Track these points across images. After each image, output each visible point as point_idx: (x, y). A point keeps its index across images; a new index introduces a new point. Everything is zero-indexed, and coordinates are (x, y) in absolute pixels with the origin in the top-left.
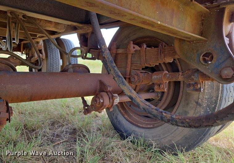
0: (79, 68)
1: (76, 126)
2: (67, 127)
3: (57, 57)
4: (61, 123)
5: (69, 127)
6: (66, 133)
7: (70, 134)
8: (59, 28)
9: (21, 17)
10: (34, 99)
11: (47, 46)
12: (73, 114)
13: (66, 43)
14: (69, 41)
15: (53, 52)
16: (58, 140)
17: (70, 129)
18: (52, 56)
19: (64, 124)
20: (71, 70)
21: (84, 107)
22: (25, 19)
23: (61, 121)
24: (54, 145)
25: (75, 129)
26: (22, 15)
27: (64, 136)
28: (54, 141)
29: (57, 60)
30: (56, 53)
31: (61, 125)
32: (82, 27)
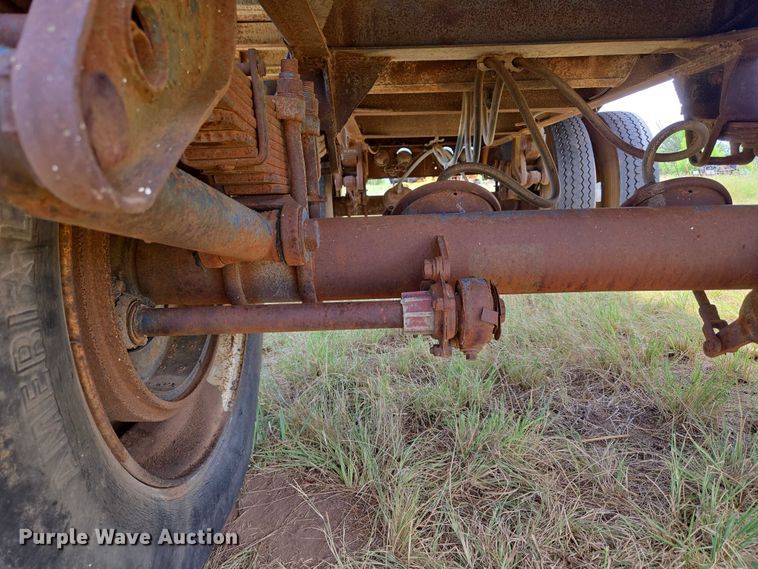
0: (690, 192)
1: (656, 401)
2: (624, 396)
3: (586, 176)
4: (605, 383)
5: (633, 400)
6: (620, 416)
7: (635, 422)
8: (610, 74)
9: (509, 65)
10: (549, 288)
11: (557, 144)
12: (647, 360)
13: (620, 124)
14: (631, 117)
15: (574, 162)
16: (599, 430)
17: (635, 406)
18: (569, 174)
19: (616, 386)
20: (661, 199)
21: (707, 330)
22: (517, 70)
23: (604, 375)
24: (585, 441)
25: (653, 410)
26: (513, 58)
27: (617, 424)
28: (585, 431)
29: (586, 185)
30: (585, 162)
31: (603, 387)
32: (696, 49)
